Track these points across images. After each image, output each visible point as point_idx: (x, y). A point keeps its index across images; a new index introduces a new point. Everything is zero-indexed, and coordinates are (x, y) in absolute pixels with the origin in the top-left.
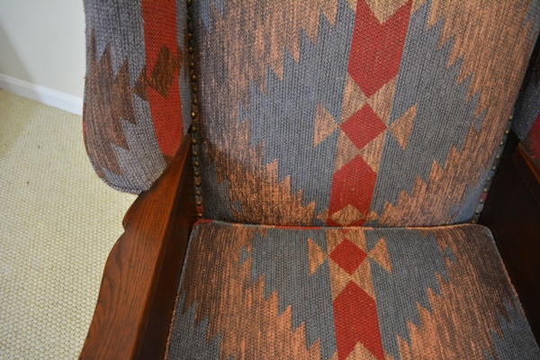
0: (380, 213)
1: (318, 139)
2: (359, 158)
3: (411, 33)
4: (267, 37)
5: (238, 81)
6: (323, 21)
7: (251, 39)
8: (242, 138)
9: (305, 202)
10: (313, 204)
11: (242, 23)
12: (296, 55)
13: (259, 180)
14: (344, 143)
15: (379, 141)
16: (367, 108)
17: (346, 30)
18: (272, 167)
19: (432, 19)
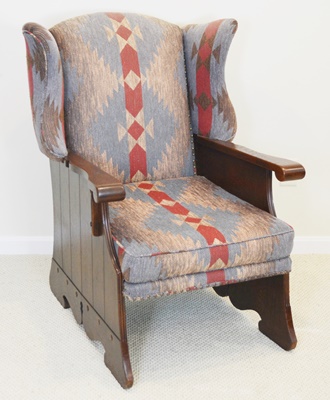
0: (152, 175)
1: (120, 138)
2: (137, 145)
3: (143, 92)
4: (96, 100)
5: (86, 119)
6: (114, 91)
7: (90, 101)
8: (90, 143)
9: (120, 171)
10: (123, 172)
11: (86, 96)
12: (107, 105)
13: (99, 163)
14: (130, 138)
15: (143, 135)
16: (135, 122)
17: (123, 93)
18: (104, 155)
19: (149, 87)
